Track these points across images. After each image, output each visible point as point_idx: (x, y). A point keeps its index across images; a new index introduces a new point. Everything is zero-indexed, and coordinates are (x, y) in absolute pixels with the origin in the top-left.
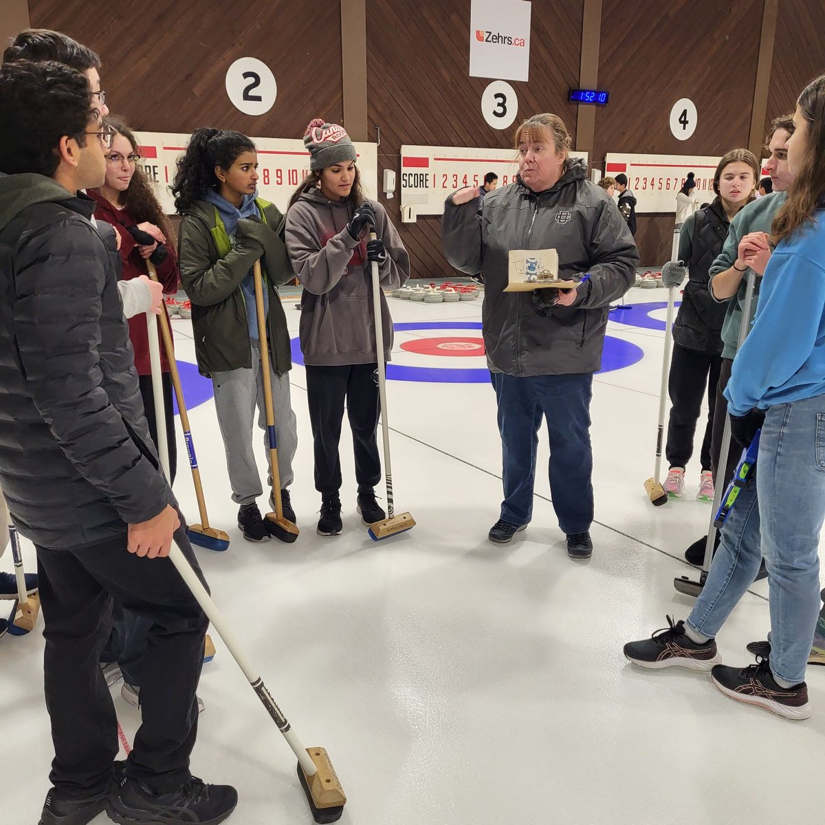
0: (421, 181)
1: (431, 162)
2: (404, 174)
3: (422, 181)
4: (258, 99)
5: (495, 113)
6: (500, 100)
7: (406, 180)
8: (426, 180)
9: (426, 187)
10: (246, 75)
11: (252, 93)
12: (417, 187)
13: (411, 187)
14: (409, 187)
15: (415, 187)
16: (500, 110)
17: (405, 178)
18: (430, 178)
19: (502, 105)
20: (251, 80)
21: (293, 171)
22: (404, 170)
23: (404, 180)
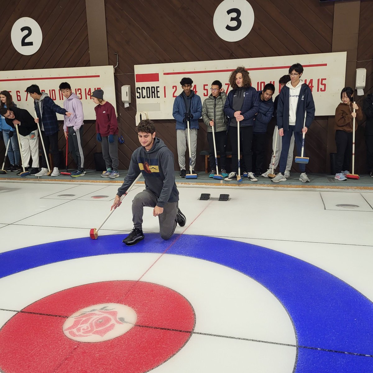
0: (152, 92)
1: (161, 76)
2: (137, 88)
3: (154, 92)
4: (31, 44)
5: (228, 28)
6: (234, 15)
7: (139, 93)
8: (158, 92)
9: (158, 97)
10: (23, 29)
11: (27, 40)
12: (149, 97)
13: (145, 97)
14: (143, 98)
15: (148, 97)
16: (234, 24)
17: (139, 91)
18: (161, 90)
19: (237, 19)
20: (26, 32)
21: (52, 90)
22: (138, 85)
23: (138, 92)
